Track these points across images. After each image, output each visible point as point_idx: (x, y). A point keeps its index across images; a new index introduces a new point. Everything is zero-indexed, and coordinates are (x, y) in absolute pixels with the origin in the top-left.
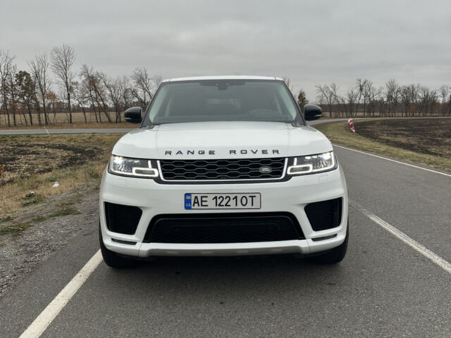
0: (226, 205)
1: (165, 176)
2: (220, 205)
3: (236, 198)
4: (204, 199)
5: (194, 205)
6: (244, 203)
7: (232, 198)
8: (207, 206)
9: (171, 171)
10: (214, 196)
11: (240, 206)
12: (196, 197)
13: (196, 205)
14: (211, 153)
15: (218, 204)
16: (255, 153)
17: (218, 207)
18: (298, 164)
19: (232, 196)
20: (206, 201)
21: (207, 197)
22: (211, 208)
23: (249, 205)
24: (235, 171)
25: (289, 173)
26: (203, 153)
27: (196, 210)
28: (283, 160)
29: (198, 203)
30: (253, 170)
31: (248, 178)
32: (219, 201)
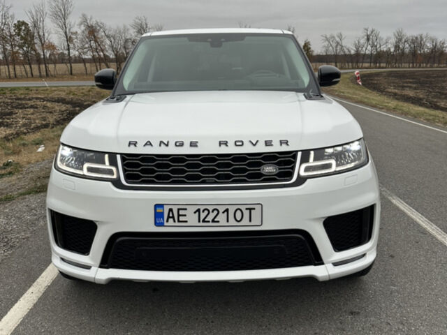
0: (213, 221)
1: (127, 177)
2: (204, 221)
3: (227, 210)
4: (181, 212)
5: (167, 221)
6: (238, 219)
7: (221, 211)
8: (186, 222)
9: (136, 171)
10: (197, 207)
11: (232, 221)
12: (171, 210)
13: (171, 220)
14: (193, 144)
15: (202, 219)
16: (254, 145)
17: (201, 224)
18: (315, 159)
19: (222, 209)
20: (185, 215)
21: (186, 209)
22: (192, 224)
23: (246, 221)
24: (227, 171)
25: (303, 173)
26: (182, 144)
27: (171, 227)
28: (293, 154)
29: (173, 217)
30: (252, 170)
31: (245, 181)
32: (203, 215)
